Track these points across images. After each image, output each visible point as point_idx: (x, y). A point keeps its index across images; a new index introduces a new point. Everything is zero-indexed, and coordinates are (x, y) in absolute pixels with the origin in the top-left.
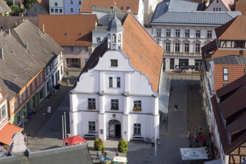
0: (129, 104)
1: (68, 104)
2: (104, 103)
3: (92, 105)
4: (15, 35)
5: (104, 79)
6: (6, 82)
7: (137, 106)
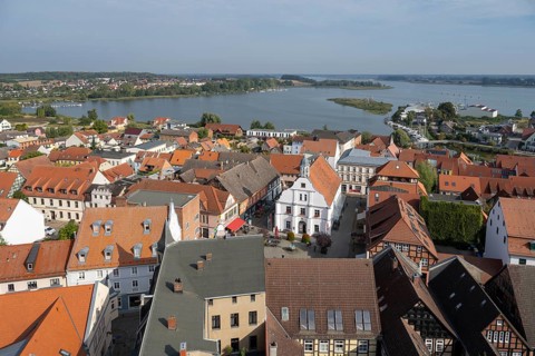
0: (311, 212)
1: (274, 208)
2: (297, 210)
3: (289, 210)
4: (252, 165)
5: (297, 194)
6: (244, 189)
7: (317, 214)
